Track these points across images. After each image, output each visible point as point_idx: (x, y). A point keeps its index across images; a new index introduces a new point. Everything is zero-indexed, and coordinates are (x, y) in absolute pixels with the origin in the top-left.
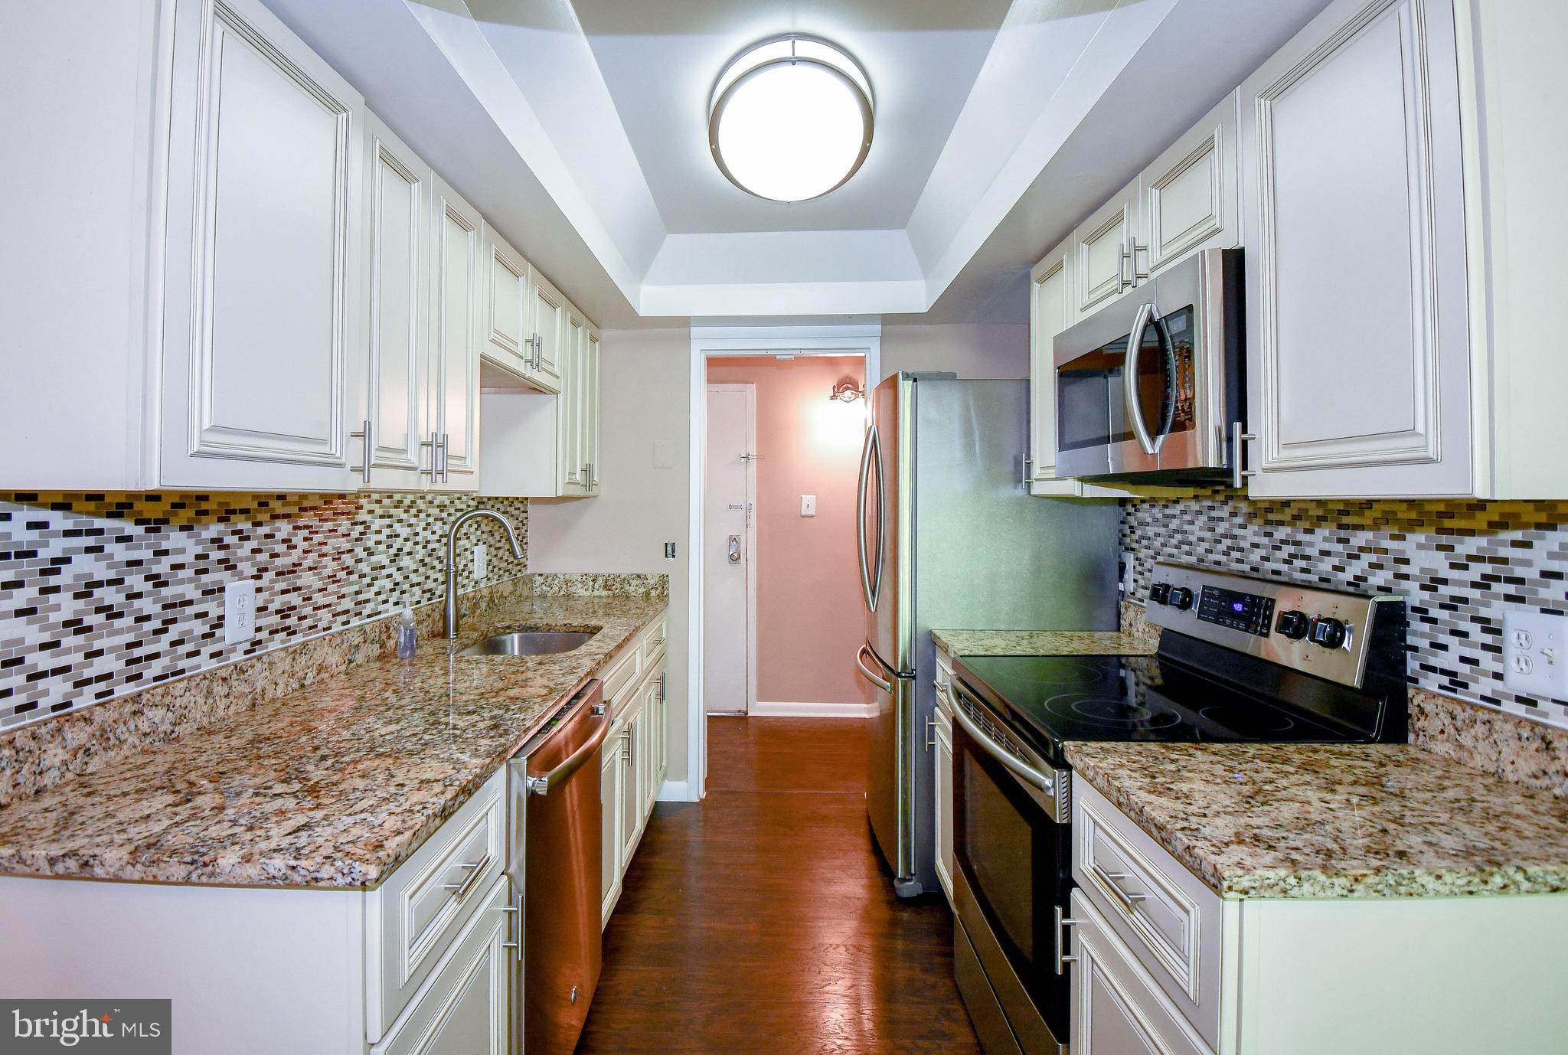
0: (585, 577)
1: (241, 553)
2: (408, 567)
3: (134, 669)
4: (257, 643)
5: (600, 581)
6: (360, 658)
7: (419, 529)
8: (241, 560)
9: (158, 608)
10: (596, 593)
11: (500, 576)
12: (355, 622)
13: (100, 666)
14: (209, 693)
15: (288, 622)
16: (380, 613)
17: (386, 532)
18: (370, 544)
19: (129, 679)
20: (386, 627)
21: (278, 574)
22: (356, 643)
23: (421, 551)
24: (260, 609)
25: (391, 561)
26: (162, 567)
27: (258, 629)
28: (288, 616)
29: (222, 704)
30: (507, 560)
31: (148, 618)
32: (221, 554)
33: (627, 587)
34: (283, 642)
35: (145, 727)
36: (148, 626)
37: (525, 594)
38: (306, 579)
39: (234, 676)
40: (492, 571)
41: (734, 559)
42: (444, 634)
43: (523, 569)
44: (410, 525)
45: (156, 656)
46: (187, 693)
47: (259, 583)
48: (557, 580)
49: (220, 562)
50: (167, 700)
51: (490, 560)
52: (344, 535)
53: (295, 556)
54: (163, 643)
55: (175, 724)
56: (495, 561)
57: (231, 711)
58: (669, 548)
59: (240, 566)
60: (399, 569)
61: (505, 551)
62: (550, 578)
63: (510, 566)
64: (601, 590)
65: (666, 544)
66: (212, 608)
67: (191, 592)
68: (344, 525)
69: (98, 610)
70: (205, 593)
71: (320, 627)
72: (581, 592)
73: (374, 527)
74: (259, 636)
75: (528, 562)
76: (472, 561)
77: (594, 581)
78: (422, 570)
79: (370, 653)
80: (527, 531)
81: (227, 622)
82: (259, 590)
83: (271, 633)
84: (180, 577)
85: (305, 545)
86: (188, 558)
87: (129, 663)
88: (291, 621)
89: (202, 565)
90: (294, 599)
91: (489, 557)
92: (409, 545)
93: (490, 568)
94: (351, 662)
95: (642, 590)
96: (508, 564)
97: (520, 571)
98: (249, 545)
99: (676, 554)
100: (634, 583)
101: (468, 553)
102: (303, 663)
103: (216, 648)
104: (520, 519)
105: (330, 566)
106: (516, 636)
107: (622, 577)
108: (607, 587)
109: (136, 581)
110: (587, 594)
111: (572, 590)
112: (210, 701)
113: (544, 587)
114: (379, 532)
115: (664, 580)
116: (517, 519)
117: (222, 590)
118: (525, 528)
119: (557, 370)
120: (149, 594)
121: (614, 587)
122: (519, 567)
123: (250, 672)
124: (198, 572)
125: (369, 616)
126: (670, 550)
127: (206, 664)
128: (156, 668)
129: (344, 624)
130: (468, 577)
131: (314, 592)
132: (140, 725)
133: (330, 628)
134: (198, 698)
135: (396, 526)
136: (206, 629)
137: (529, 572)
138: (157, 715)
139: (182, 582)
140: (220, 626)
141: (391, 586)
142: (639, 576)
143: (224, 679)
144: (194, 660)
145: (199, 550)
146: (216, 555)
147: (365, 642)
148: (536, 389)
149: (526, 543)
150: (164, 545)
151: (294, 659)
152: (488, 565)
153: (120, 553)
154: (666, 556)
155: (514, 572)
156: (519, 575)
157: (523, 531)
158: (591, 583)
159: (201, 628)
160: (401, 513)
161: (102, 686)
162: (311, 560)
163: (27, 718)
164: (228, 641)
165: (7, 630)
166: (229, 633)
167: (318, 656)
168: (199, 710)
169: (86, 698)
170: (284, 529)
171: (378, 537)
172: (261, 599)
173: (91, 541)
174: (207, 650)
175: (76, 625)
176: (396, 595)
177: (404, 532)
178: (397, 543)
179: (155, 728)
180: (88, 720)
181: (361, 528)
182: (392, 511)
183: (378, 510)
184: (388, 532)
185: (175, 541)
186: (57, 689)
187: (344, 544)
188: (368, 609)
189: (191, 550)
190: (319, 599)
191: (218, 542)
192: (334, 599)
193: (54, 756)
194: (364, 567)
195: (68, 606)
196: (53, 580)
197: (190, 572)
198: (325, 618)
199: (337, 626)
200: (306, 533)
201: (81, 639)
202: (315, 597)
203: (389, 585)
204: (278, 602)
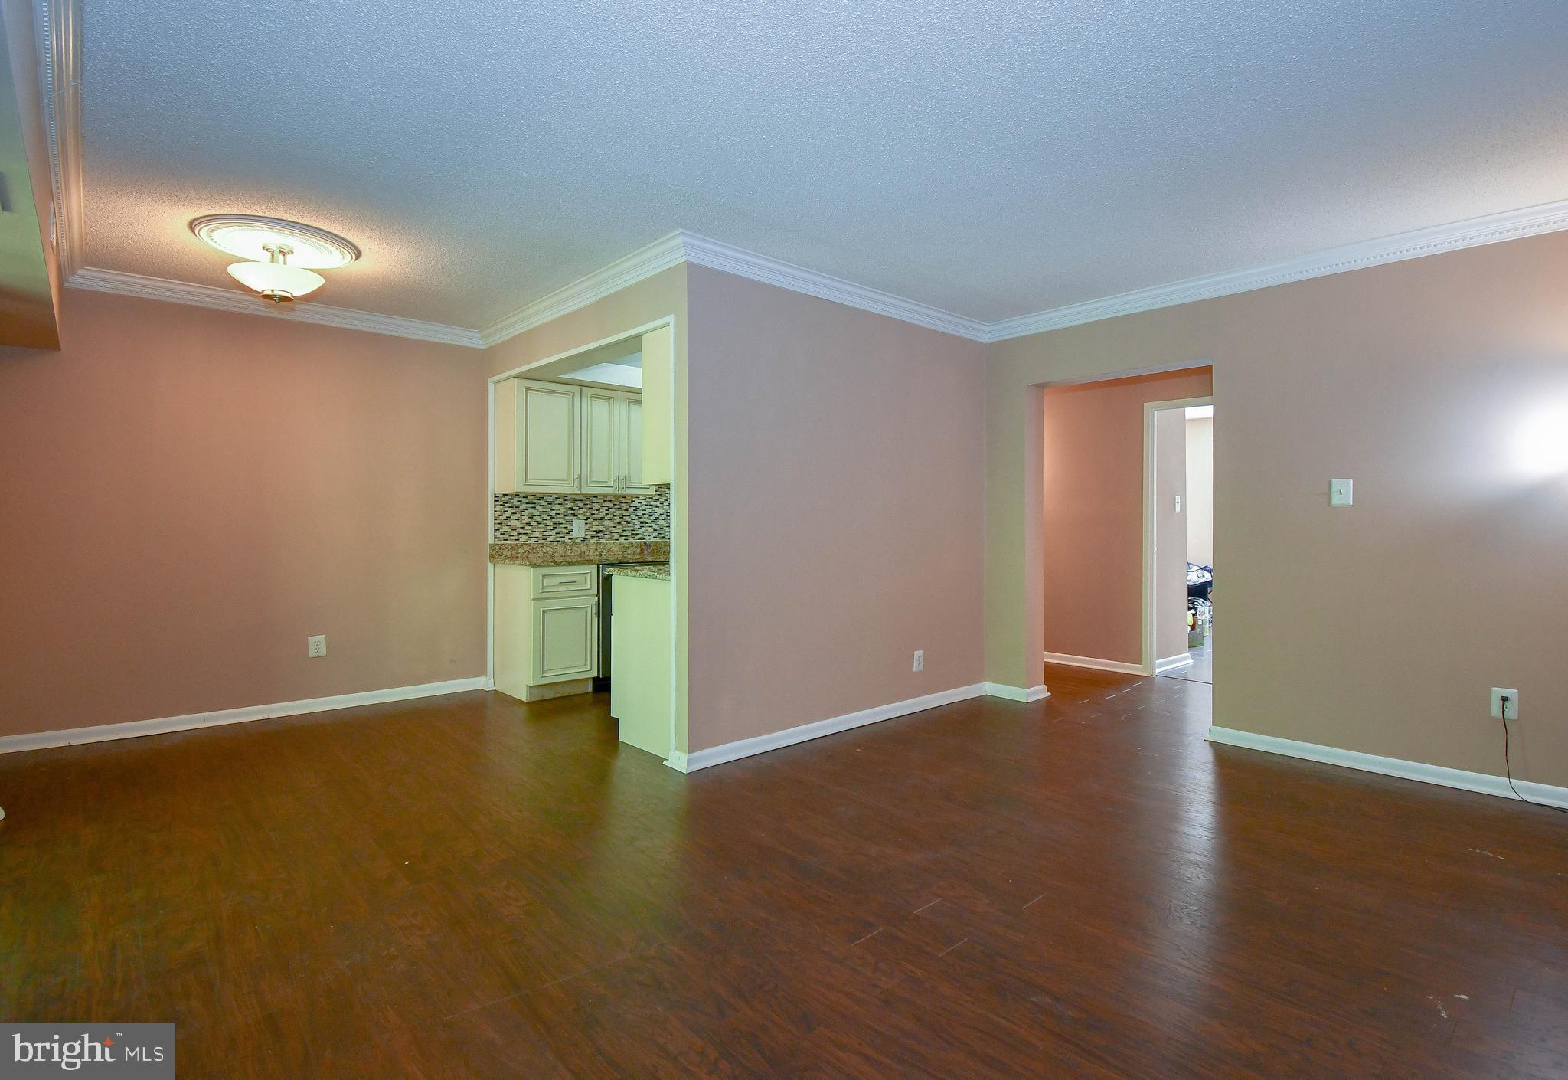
1: (579, 512)
3: (545, 537)
4: (585, 539)
6: (629, 551)
9: (551, 524)
12: (631, 540)
14: (565, 547)
15: (599, 535)
16: (646, 539)
17: (648, 511)
18: (640, 514)
19: (543, 539)
20: (645, 544)
21: (594, 520)
22: (628, 546)
24: (587, 529)
25: (652, 521)
26: (553, 513)
27: (586, 535)
28: (599, 533)
29: (570, 551)
32: (572, 512)
34: (597, 540)
35: (545, 551)
36: (548, 527)
38: (606, 523)
39: (574, 545)
44: (664, 509)
45: (552, 535)
46: (558, 546)
47: (587, 521)
49: (572, 514)
50: (552, 546)
52: (625, 510)
53: (601, 515)
54: (553, 533)
55: (554, 552)
57: (573, 554)
59: (579, 516)
60: (656, 525)
66: (570, 527)
67: (562, 521)
68: (625, 507)
69: (535, 522)
70: (566, 522)
71: (614, 538)
73: (640, 509)
74: (586, 537)
79: (636, 551)
82: (586, 523)
83: (592, 537)
84: (558, 516)
85: (607, 512)
86: (561, 511)
87: (543, 535)
88: (601, 535)
89: (565, 514)
90: (601, 528)
94: (625, 551)
98: (582, 511)
102: (602, 547)
103: (571, 537)
105: (618, 520)
109: (545, 516)
112: (565, 549)
117: (573, 522)
120: (549, 520)
123: (580, 545)
124: (564, 516)
125: (639, 539)
127: (566, 540)
128: (551, 539)
129: (625, 539)
131: (611, 527)
132: (543, 550)
133: (618, 540)
134: (561, 548)
136: (568, 532)
138: (549, 549)
139: (559, 518)
140: (573, 531)
143: (570, 545)
144: (563, 539)
145: (565, 510)
146: (570, 512)
147: (633, 546)
150: (553, 508)
151: (598, 545)
153: (541, 509)
159: (565, 531)
160: (658, 504)
161: (536, 539)
162: (609, 517)
163: (517, 542)
164: (575, 536)
165: (513, 523)
166: (575, 534)
167: (608, 547)
168: (561, 551)
169: (532, 541)
170: (597, 506)
171: (644, 512)
172: (587, 526)
173: (533, 505)
174: (567, 537)
175: (529, 524)
176: (655, 534)
177: (660, 511)
178: (656, 515)
179: (547, 552)
180: (529, 545)
181: (635, 508)
182: (652, 503)
183: (644, 502)
184: (650, 510)
185: (557, 507)
186: (524, 538)
187: (625, 513)
188: (639, 537)
189: (562, 510)
190: (613, 530)
191: (571, 508)
192: (620, 531)
193: (521, 551)
194: (636, 522)
195: (527, 520)
196: (523, 513)
197: (562, 516)
198: (616, 536)
199: (622, 540)
200: (607, 508)
201: (530, 527)
202: (611, 529)
203: (651, 530)
204: (594, 528)
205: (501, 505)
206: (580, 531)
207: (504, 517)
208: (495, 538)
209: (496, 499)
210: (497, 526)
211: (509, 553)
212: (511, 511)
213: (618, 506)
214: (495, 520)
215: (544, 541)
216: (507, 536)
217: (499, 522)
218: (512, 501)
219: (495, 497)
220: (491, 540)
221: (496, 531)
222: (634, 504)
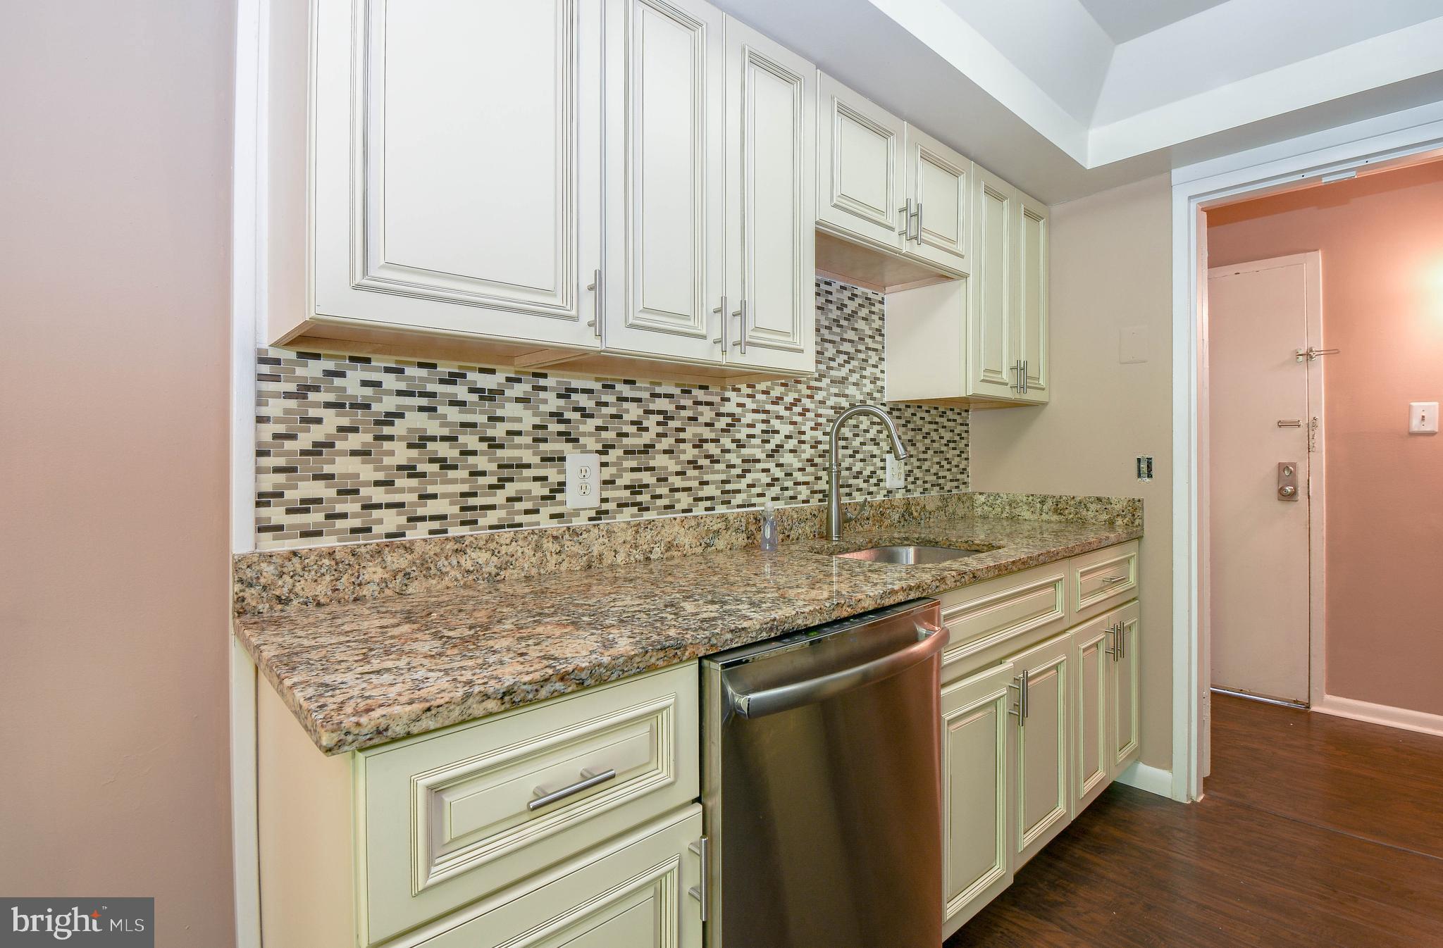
0: (1031, 498)
1: (582, 428)
2: (791, 465)
3: (469, 515)
4: (601, 514)
5: (1049, 503)
6: (720, 544)
7: (806, 428)
8: (584, 434)
9: (494, 467)
10: (1045, 517)
11: (925, 489)
12: (721, 509)
13: (432, 508)
14: (538, 547)
15: (639, 498)
16: (754, 505)
17: (761, 426)
18: (741, 435)
19: (463, 523)
20: (756, 519)
21: (626, 452)
22: (715, 528)
23: (808, 452)
24: (605, 482)
25: (768, 456)
26: (499, 431)
27: (604, 500)
28: (640, 493)
29: (553, 560)
30: (935, 474)
31: (483, 474)
32: (562, 427)
33: (1084, 513)
34: (633, 516)
35: (468, 565)
36: (482, 481)
37: (960, 512)
38: (660, 461)
39: (567, 536)
40: (913, 483)
41: (1287, 496)
42: (827, 537)
43: (961, 486)
44: (794, 423)
45: (493, 507)
46: (514, 543)
47: (604, 458)
48: (1000, 500)
49: (560, 434)
50: (492, 546)
51: (911, 471)
52: (707, 425)
53: (646, 438)
54: (500, 497)
55: (500, 568)
56: (917, 473)
57: (564, 567)
58: (1144, 466)
59: (582, 440)
60: (778, 465)
61: (933, 463)
62: (992, 498)
63: (941, 481)
64: (1051, 513)
65: (1139, 460)
66: (552, 474)
67: (528, 456)
68: (707, 414)
69: (432, 461)
70: (543, 460)
71: (678, 507)
72: (1026, 514)
73: (745, 421)
74: (605, 506)
75: (970, 480)
76: (883, 468)
77: (1042, 502)
78: (809, 469)
79: (734, 541)
80: (967, 445)
81: (568, 488)
82: (604, 465)
83: (619, 505)
84: (516, 442)
85: (660, 429)
86: (526, 426)
87: (463, 509)
88: (644, 498)
89: (540, 434)
90: (647, 478)
91: (908, 468)
92: (791, 444)
93: (911, 479)
94: (708, 545)
95: (1105, 517)
96: (939, 478)
97: (957, 487)
98: (591, 424)
99: (1153, 473)
100: (1093, 507)
101: (877, 460)
102: (649, 537)
103: (555, 510)
104: (957, 431)
105: (689, 452)
106: (911, 550)
107: (1078, 499)
108: (1058, 511)
109: (470, 440)
110: (1032, 517)
111: (1017, 511)
112: (539, 554)
113: (986, 508)
114: (752, 426)
115: (1135, 507)
116: (952, 431)
117: (563, 459)
118: (964, 442)
119: (960, 248)
120: (483, 453)
121: (1067, 512)
122: (955, 484)
123: (585, 535)
124: (536, 440)
125: (739, 506)
126: (1146, 468)
127: (543, 520)
128: (492, 517)
129: (707, 509)
130: (876, 485)
131: (671, 474)
132: (463, 562)
133: (690, 511)
134: (526, 550)
135: (773, 422)
136: (546, 492)
137: (970, 490)
138: (482, 557)
139: (519, 447)
140: (562, 491)
141: (769, 480)
142: (1099, 499)
143: (555, 538)
144: (532, 517)
145: (537, 421)
146: (554, 427)
147: (727, 529)
148: (943, 276)
149: (967, 459)
150: (499, 413)
151: (637, 532)
152: (908, 475)
153: (454, 415)
154: (1139, 475)
155: (947, 488)
156: (955, 491)
157: (962, 445)
158: (1039, 505)
159: (539, 490)
160: (780, 409)
161: (436, 525)
162: (666, 443)
163: (361, 540)
164: (570, 506)
165: (342, 466)
166: (571, 499)
167: (667, 534)
168: (527, 560)
169: (419, 533)
170: (634, 411)
171: (751, 431)
172: (607, 473)
173: (424, 402)
174: (547, 510)
175: (410, 470)
176: (775, 490)
177: (786, 429)
178: (777, 439)
179: (478, 568)
180: (408, 549)
181: (729, 420)
182: (769, 407)
183: (750, 404)
184: (764, 427)
185: (510, 410)
186: (391, 521)
187: (707, 433)
188: (739, 499)
189: (528, 420)
190: (677, 482)
191: (558, 416)
192: (695, 484)
193: (374, 572)
194: (733, 458)
195: (401, 454)
196: (387, 430)
197: (527, 440)
198: (684, 500)
199: (699, 510)
200: (660, 418)
201: (414, 482)
202: (671, 479)
203: (765, 479)
204: (627, 478)
205: (288, 395)
206: (584, 490)
207: (305, 440)
208: (260, 530)
209: (266, 369)
210: (270, 482)
211: (322, 590)
212: (332, 420)
213: (613, 410)
214: (260, 453)
215: (465, 531)
216: (315, 518)
217: (281, 462)
218: (337, 381)
219: (262, 361)
220: (242, 540)
221: (263, 500)
222: (730, 407)
